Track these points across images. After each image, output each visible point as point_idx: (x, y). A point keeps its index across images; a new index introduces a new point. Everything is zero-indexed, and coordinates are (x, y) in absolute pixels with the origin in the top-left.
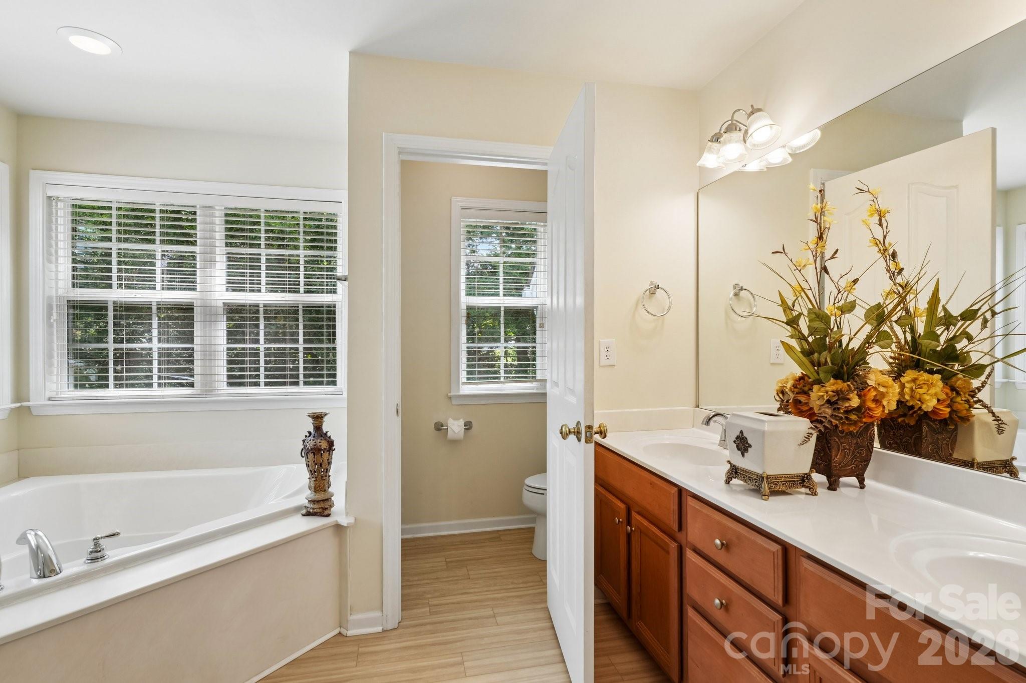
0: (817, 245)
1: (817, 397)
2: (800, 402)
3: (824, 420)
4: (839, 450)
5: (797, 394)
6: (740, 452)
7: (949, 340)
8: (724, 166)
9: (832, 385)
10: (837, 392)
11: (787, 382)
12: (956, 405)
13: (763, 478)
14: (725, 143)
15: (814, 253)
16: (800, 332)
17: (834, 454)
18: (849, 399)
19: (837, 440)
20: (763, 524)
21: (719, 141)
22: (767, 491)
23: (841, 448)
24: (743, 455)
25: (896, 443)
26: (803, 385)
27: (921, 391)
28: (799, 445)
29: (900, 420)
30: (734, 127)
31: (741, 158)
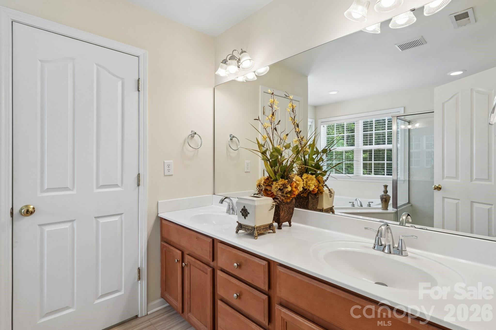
0: (272, 118)
1: (275, 187)
2: (267, 190)
3: (279, 198)
4: (283, 211)
5: (266, 186)
6: (243, 217)
7: (317, 161)
8: (228, 76)
9: (281, 182)
10: (283, 185)
11: (262, 181)
12: (319, 187)
13: (255, 228)
14: (229, 64)
15: (271, 121)
16: (267, 157)
17: (281, 212)
18: (287, 188)
19: (282, 206)
20: (254, 251)
21: (226, 63)
22: (257, 234)
23: (284, 210)
24: (245, 218)
25: (300, 205)
26: (269, 181)
27: (309, 182)
28: (269, 210)
29: (302, 195)
30: (233, 58)
31: (236, 73)
